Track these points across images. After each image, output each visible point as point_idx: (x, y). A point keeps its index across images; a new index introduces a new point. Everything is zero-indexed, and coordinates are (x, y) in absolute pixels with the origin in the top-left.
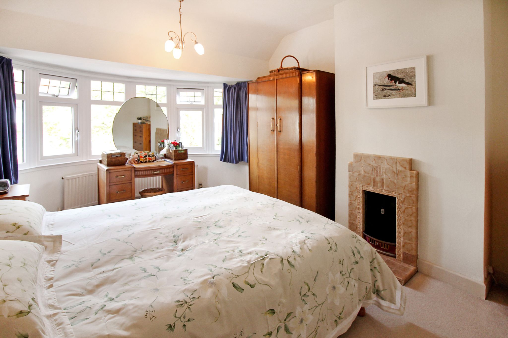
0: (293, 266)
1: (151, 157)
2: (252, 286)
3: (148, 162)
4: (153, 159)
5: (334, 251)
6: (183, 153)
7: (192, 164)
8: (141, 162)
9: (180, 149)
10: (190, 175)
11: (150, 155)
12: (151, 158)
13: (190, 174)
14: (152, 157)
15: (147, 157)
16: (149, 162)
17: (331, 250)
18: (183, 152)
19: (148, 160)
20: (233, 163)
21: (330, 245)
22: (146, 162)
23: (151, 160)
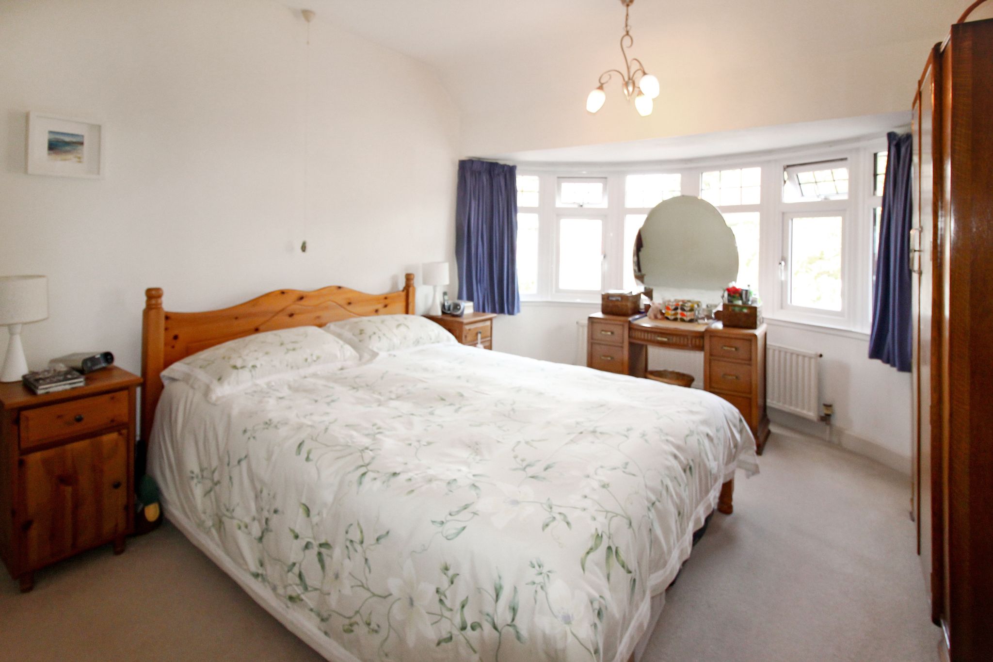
0: (360, 483)
1: (687, 311)
2: (308, 459)
3: (679, 320)
4: (690, 316)
5: (442, 532)
6: (746, 314)
7: (750, 341)
8: (667, 319)
9: (740, 303)
10: (745, 364)
11: (685, 308)
12: (685, 313)
13: (743, 362)
14: (689, 314)
15: (679, 311)
16: (683, 320)
17: (439, 525)
18: (745, 311)
19: (679, 316)
20: (893, 365)
21: (449, 517)
22: (675, 320)
23: (685, 318)
